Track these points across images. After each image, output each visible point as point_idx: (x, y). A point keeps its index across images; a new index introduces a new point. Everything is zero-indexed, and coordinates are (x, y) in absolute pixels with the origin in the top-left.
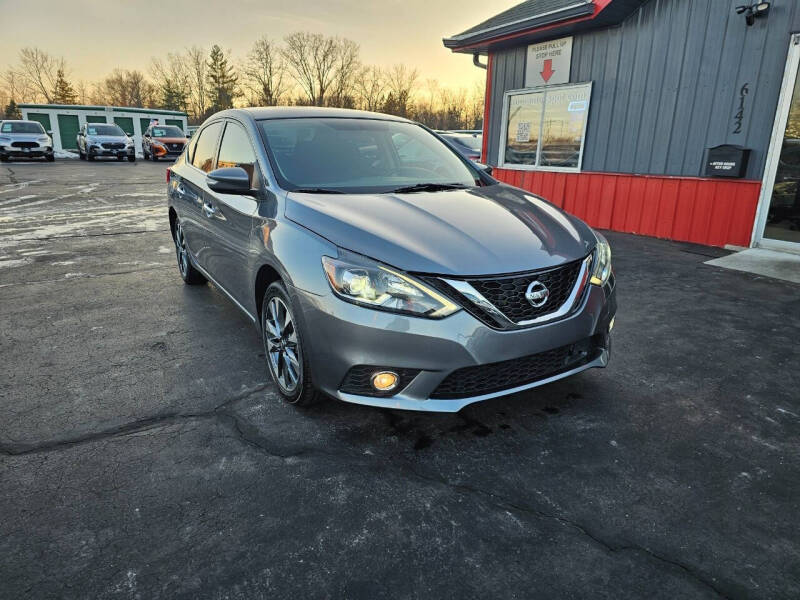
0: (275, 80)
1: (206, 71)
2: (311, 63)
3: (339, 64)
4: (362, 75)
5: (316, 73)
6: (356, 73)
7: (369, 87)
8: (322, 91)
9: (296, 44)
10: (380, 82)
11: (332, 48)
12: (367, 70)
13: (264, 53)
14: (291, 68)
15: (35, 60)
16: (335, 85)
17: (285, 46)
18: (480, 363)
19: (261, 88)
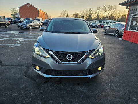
0: (100, 13)
1: (88, 12)
2: (107, 10)
3: (113, 10)
4: (117, 12)
5: (108, 12)
6: (116, 11)
7: (118, 14)
8: (108, 15)
9: (105, 7)
10: (120, 13)
11: (112, 7)
12: (118, 11)
13: (99, 9)
14: (103, 11)
15: (64, 11)
16: (111, 14)
17: (103, 7)
18: (52, 69)
19: (97, 15)
